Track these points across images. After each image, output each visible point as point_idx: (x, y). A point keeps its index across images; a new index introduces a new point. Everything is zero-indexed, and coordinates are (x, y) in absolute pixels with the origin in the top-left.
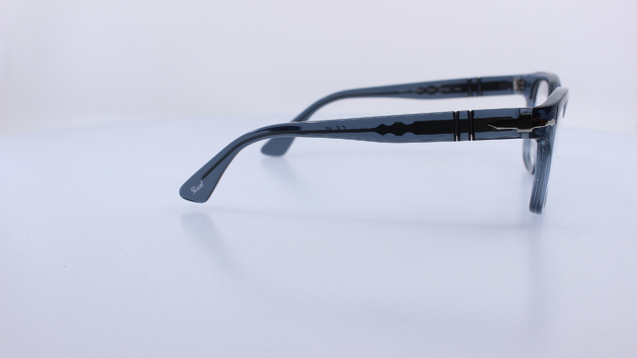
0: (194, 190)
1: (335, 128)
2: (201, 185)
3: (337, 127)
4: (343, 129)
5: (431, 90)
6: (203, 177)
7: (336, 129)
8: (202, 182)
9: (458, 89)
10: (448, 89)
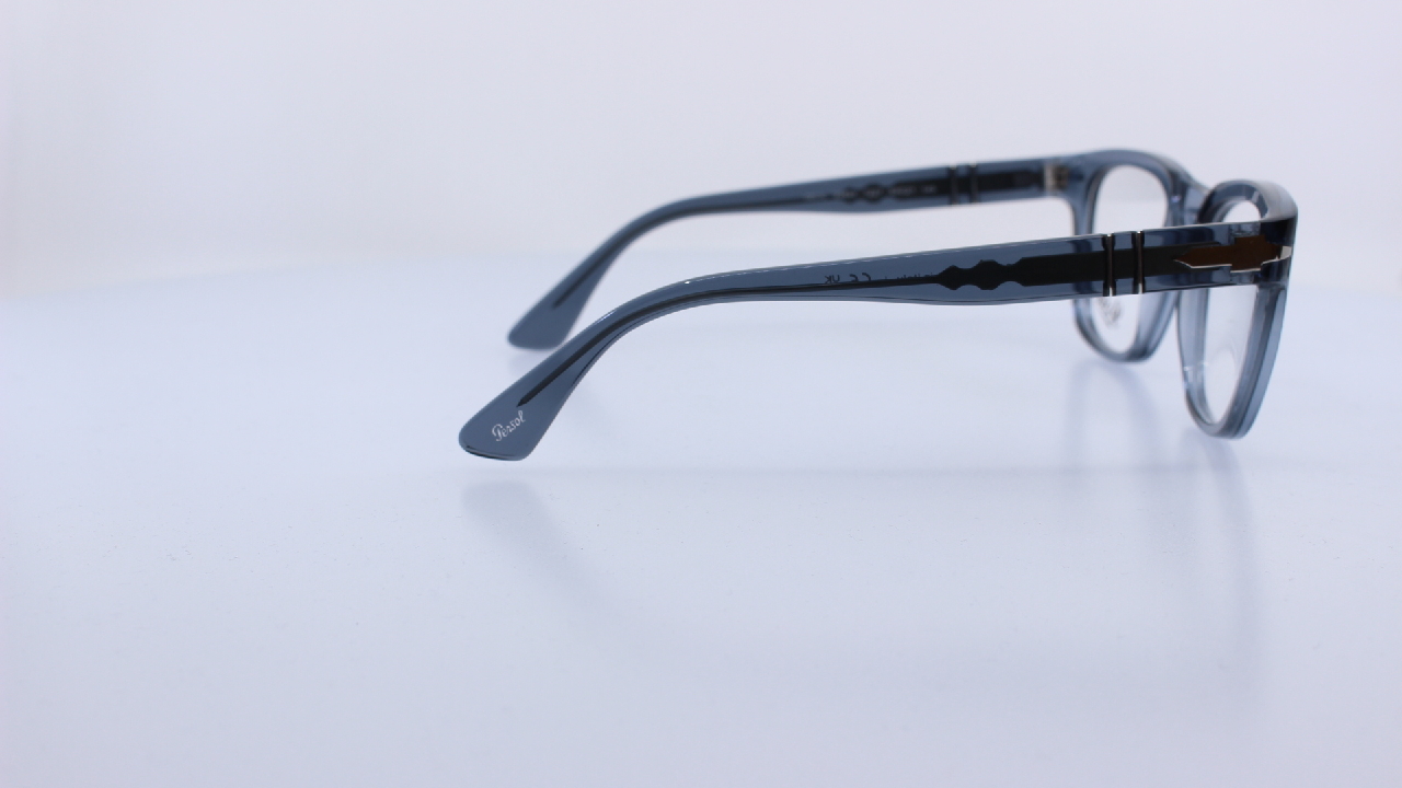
0: (500, 433)
1: (846, 279)
2: (520, 419)
3: (852, 275)
4: (865, 279)
5: (873, 193)
6: (522, 402)
7: (851, 279)
8: (520, 413)
9: (931, 189)
10: (908, 191)
